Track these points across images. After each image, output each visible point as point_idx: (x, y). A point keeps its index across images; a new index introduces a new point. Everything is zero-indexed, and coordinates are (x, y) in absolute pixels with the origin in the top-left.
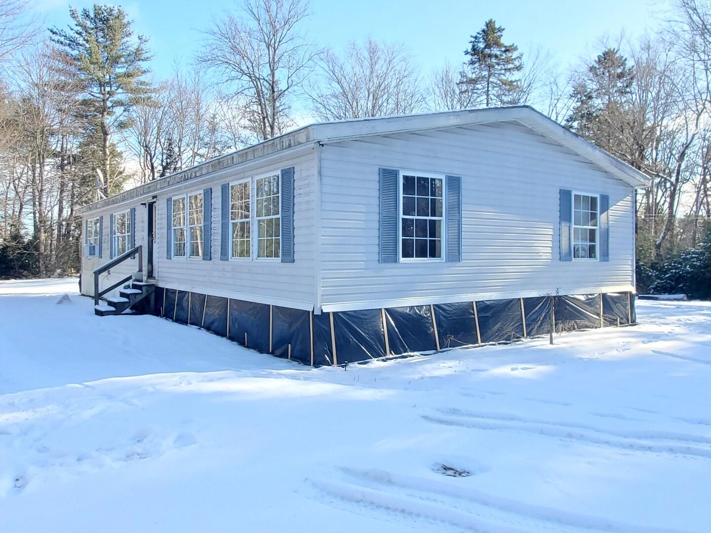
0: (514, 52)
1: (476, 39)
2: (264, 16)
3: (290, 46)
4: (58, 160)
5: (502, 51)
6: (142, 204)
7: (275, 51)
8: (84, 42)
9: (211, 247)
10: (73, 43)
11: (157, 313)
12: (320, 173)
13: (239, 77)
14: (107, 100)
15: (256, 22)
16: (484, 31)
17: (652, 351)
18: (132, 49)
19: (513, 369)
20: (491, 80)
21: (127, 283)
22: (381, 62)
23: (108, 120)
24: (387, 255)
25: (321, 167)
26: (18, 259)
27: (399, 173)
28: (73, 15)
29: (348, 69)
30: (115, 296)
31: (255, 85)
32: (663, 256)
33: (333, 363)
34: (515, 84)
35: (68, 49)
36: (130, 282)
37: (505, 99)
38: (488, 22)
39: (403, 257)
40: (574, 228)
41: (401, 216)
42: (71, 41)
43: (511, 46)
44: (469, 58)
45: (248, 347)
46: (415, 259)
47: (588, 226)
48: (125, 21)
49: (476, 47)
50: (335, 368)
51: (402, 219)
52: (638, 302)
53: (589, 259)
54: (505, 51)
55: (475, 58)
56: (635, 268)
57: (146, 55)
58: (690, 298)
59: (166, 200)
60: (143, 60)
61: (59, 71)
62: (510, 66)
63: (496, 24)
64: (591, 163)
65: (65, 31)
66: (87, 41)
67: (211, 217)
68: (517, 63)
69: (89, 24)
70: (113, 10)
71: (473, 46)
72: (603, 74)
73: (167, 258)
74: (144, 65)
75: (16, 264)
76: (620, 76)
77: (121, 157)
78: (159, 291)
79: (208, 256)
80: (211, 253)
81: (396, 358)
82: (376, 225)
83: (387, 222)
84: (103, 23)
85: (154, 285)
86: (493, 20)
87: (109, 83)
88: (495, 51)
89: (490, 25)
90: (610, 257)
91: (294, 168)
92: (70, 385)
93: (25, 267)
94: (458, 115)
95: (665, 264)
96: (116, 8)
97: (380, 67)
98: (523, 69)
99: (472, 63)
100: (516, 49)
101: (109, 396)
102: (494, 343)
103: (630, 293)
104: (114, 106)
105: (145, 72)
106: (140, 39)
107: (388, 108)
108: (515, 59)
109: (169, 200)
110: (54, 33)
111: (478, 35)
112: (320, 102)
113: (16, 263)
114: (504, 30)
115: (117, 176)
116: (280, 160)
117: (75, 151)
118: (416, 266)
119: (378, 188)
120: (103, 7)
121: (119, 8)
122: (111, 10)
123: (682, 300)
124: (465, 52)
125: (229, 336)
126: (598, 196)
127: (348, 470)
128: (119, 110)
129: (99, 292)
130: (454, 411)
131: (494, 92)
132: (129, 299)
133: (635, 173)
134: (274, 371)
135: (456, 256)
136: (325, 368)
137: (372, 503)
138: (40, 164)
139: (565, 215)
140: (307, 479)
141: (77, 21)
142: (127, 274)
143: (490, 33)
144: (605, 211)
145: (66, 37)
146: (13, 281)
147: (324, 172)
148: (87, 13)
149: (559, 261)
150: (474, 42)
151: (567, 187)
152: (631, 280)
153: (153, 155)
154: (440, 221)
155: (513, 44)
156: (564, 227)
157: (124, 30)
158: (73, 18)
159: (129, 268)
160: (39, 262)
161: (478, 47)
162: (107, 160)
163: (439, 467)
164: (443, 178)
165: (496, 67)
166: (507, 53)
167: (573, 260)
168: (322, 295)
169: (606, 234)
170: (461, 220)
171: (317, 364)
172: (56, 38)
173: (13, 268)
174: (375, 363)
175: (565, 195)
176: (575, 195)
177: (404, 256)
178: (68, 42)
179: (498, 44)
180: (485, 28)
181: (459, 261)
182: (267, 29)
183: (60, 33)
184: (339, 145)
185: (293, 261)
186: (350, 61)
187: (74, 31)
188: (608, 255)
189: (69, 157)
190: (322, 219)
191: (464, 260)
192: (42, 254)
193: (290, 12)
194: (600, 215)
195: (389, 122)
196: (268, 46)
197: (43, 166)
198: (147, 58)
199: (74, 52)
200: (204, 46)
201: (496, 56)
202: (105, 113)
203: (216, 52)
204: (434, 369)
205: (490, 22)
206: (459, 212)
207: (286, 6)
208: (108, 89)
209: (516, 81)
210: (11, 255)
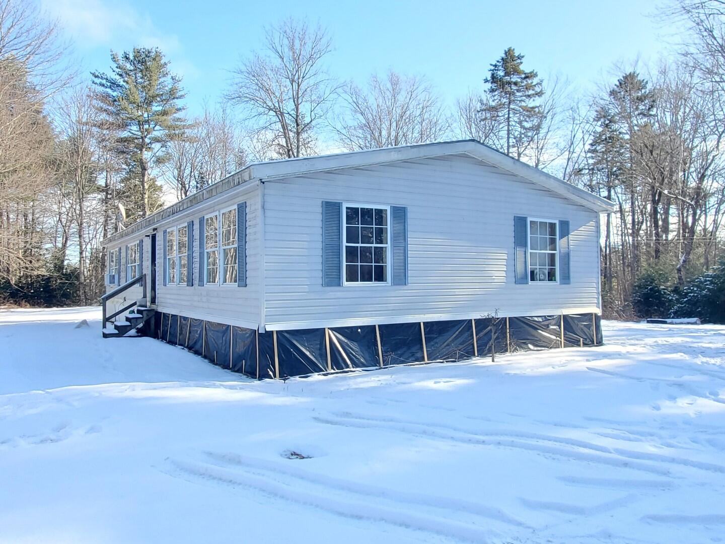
0: (534, 78)
1: (496, 67)
2: (288, 54)
3: (312, 81)
4: (102, 196)
5: (522, 78)
6: (146, 236)
7: (299, 86)
8: (125, 84)
9: (193, 274)
10: (114, 84)
11: (155, 336)
12: (263, 207)
13: (266, 113)
14: (145, 137)
15: (280, 60)
16: (503, 59)
17: (587, 368)
18: (166, 88)
19: (435, 383)
20: (512, 106)
21: (131, 309)
22: (403, 93)
23: (146, 155)
24: (331, 279)
25: (264, 202)
26: (60, 288)
27: (342, 206)
28: (114, 59)
29: (372, 101)
30: (121, 321)
31: (280, 120)
32: (684, 280)
33: (275, 376)
34: (537, 110)
35: (109, 90)
36: (135, 308)
37: (527, 125)
38: (507, 50)
39: (347, 281)
40: (530, 253)
41: (345, 244)
42: (112, 83)
43: (531, 73)
44: (489, 86)
45: (216, 364)
46: (359, 283)
47: (547, 250)
48: (162, 62)
49: (495, 75)
50: (278, 381)
51: (346, 246)
53: (548, 282)
54: (526, 77)
55: (494, 86)
56: (600, 290)
57: (180, 93)
58: (703, 322)
59: (163, 233)
60: (177, 98)
61: (101, 110)
62: (531, 92)
63: (515, 51)
64: (548, 191)
65: (106, 74)
66: (127, 83)
67: (193, 247)
68: (538, 89)
69: (129, 66)
70: (151, 52)
71: (493, 75)
72: (624, 98)
73: (164, 285)
74: (179, 103)
75: (59, 293)
76: (640, 99)
77: (161, 190)
78: (158, 315)
79: (191, 283)
80: (193, 279)
81: (337, 373)
82: (320, 252)
83: (331, 250)
84: (142, 65)
85: (154, 310)
86: (512, 48)
87: (147, 122)
88: (515, 78)
89: (509, 53)
90: (572, 280)
91: (246, 202)
92: (35, 391)
93: (66, 296)
94: (400, 151)
95: (685, 288)
96: (154, 50)
97: (402, 98)
98: (544, 94)
99: (492, 91)
100: (536, 75)
101: (59, 400)
102: (442, 361)
103: (596, 315)
104: (153, 143)
105: (181, 109)
106: (173, 79)
108: (535, 86)
109: (165, 232)
110: (96, 77)
111: (498, 64)
113: (57, 292)
114: (523, 57)
115: (157, 209)
116: (237, 195)
117: (120, 186)
118: (361, 289)
119: (321, 219)
120: (143, 50)
121: (157, 50)
122: (149, 52)
123: (695, 323)
124: (485, 80)
125: (204, 355)
126: (557, 222)
127: (211, 454)
128: (156, 146)
129: (107, 317)
130: (347, 414)
131: (516, 119)
132: (130, 322)
133: (595, 199)
134: (218, 383)
135: (401, 279)
136: (266, 381)
137: (210, 476)
138: (80, 200)
139: (520, 240)
140: (168, 458)
141: (118, 64)
142: (132, 300)
143: (510, 61)
144: (565, 236)
145: (107, 79)
146: (55, 309)
147: (267, 206)
148: (128, 56)
149: (514, 285)
150: (493, 70)
151: (521, 214)
152: (596, 302)
153: (187, 188)
154: (386, 248)
155: (534, 70)
156: (520, 252)
157: (161, 71)
158: (114, 61)
159: (135, 294)
160: (79, 291)
161: (497, 75)
162: (145, 194)
163: (289, 453)
164: (388, 208)
165: (518, 94)
166: (527, 79)
167: (530, 283)
168: (266, 316)
169: (566, 257)
170: (407, 247)
171: (260, 378)
172: (98, 81)
173: (55, 297)
174: (316, 377)
175: (520, 223)
176: (531, 222)
177: (349, 279)
178: (109, 84)
179: (516, 71)
180: (504, 56)
181: (405, 284)
182: (291, 66)
183: (102, 77)
184: (282, 181)
185: (246, 286)
186: (373, 92)
187: (115, 73)
188: (569, 278)
189: (113, 191)
190: (265, 247)
191: (410, 283)
192: (82, 283)
193: (312, 49)
194: (559, 239)
195: (328, 160)
196: (292, 81)
197: (83, 201)
198: (181, 97)
199: (115, 94)
200: (231, 85)
201: (515, 84)
202: (144, 150)
203: (244, 90)
204: (364, 382)
205: (509, 50)
206: (405, 239)
207: (309, 45)
208: (146, 126)
209: (538, 107)
210: (55, 284)
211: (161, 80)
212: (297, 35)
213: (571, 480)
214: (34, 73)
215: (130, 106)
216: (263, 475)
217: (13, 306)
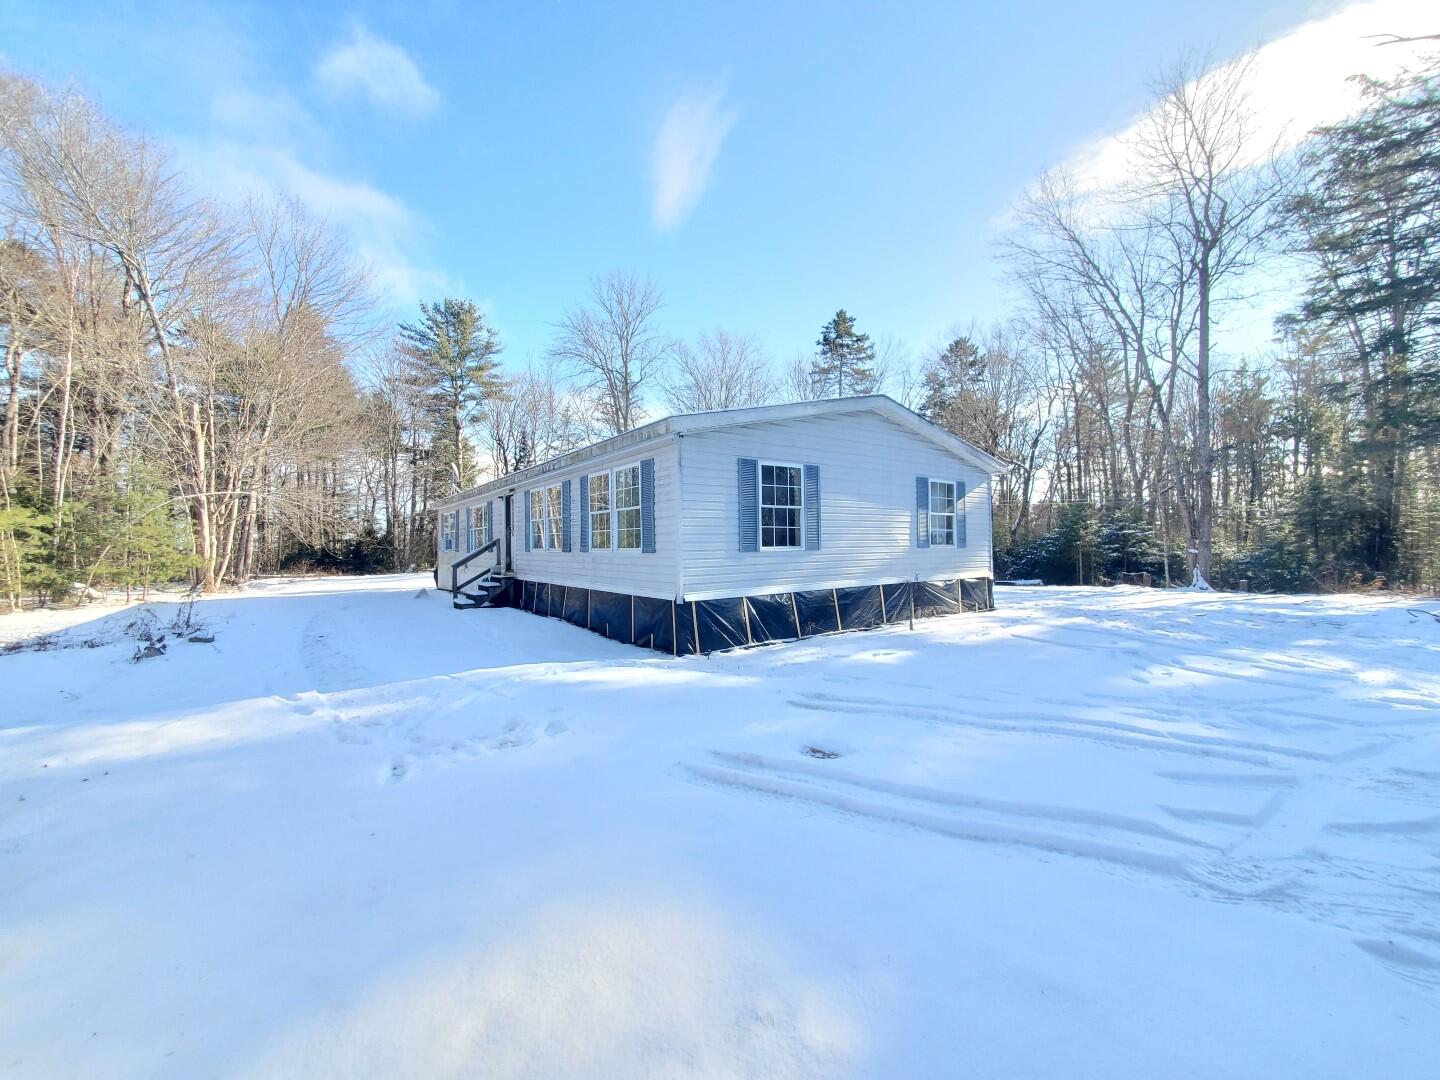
0: (866, 342)
1: (827, 330)
2: (616, 309)
3: (644, 337)
4: (411, 455)
5: (853, 341)
6: (499, 497)
7: (628, 343)
8: (435, 337)
9: (571, 539)
10: (423, 337)
11: (516, 605)
12: (680, 464)
13: (592, 369)
14: (459, 394)
15: (608, 315)
16: (834, 321)
17: (1012, 635)
18: (482, 342)
19: (874, 655)
20: (843, 369)
21: (485, 576)
22: (733, 354)
23: (460, 414)
24: (748, 545)
25: (681, 458)
26: (372, 555)
27: (758, 463)
28: (424, 309)
29: (701, 360)
30: (473, 590)
31: (608, 378)
32: (1019, 542)
33: (696, 652)
34: (867, 372)
35: (419, 344)
36: (489, 575)
37: (858, 388)
38: (839, 312)
39: (764, 546)
40: (931, 515)
41: (761, 505)
43: (862, 336)
44: (821, 347)
45: (610, 637)
46: (775, 547)
47: (945, 512)
48: (476, 315)
49: (827, 337)
50: (698, 657)
51: (763, 508)
52: (996, 588)
53: (946, 545)
54: (857, 341)
55: (826, 348)
56: (992, 554)
57: (498, 348)
58: (1046, 583)
59: (523, 493)
60: (494, 353)
61: (411, 365)
62: (862, 355)
63: (847, 314)
64: (947, 450)
65: (415, 325)
66: (438, 336)
67: (570, 509)
68: (869, 352)
69: (439, 318)
70: (464, 304)
71: (825, 337)
72: (955, 362)
73: (525, 551)
74: (495, 358)
75: (371, 559)
76: (972, 364)
77: (474, 451)
78: (518, 584)
79: (567, 547)
80: (571, 544)
81: (757, 646)
82: (736, 515)
83: (747, 512)
84: (454, 318)
85: (513, 577)
86: (844, 311)
87: (461, 377)
88: (847, 341)
89: (841, 314)
90: (967, 543)
91: (653, 459)
92: (437, 677)
93: (378, 562)
94: (813, 405)
95: (1021, 550)
96: (467, 303)
97: (732, 357)
98: (875, 357)
99: (824, 353)
100: (868, 338)
101: (477, 686)
102: (854, 630)
103: (988, 579)
104: (467, 400)
105: (497, 365)
106: (490, 332)
107: (740, 400)
108: (867, 349)
109: (526, 493)
110: (405, 328)
111: (829, 326)
112: (673, 394)
114: (855, 320)
115: (470, 470)
116: (640, 452)
117: (428, 446)
118: (776, 554)
119: (738, 477)
120: (454, 302)
121: (470, 302)
122: (462, 305)
123: (1039, 585)
124: (817, 342)
125: (590, 627)
126: (954, 483)
128: (471, 404)
129: (458, 585)
130: (819, 696)
131: (847, 382)
132: (487, 592)
133: (989, 460)
135: (815, 545)
136: (688, 657)
137: (745, 785)
138: (393, 459)
139: (922, 502)
140: (679, 763)
141: (428, 316)
142: (485, 567)
143: (841, 323)
144: (962, 498)
145: (417, 332)
146: (368, 576)
147: (683, 464)
148: (438, 307)
149: (917, 548)
150: (825, 332)
151: (923, 474)
152: (988, 566)
153: (506, 448)
154: (799, 510)
155: (865, 333)
156: (922, 514)
157: (475, 324)
158: (424, 312)
159: (488, 561)
160: (393, 557)
161: (829, 337)
162: (460, 454)
163: (808, 749)
164: (801, 467)
165: (848, 356)
166: (859, 342)
167: (931, 546)
168: (683, 584)
169: (963, 521)
170: (820, 508)
171: (680, 653)
172: (406, 333)
174: (737, 651)
175: (922, 483)
176: (931, 483)
177: (764, 544)
178: (418, 337)
179: (849, 334)
180: (836, 318)
181: (819, 549)
182: (620, 322)
183: (410, 329)
184: (698, 436)
185: (655, 551)
186: (702, 352)
187: (425, 326)
188: (965, 542)
189: (422, 452)
190: (683, 509)
191: (823, 548)
192: (395, 549)
193: (642, 304)
194: (957, 502)
196: (621, 339)
197: (396, 460)
198: (498, 352)
199: (425, 348)
200: (556, 339)
201: (848, 346)
202: (457, 407)
203: (569, 345)
204: (797, 656)
205: (841, 312)
206: (818, 501)
207: (639, 299)
208: (459, 383)
209: (868, 370)
210: (365, 550)
211: (477, 334)
212: (625, 289)
213: (1177, 777)
214: (345, 321)
215: (443, 361)
216: (806, 781)
217: (322, 573)
